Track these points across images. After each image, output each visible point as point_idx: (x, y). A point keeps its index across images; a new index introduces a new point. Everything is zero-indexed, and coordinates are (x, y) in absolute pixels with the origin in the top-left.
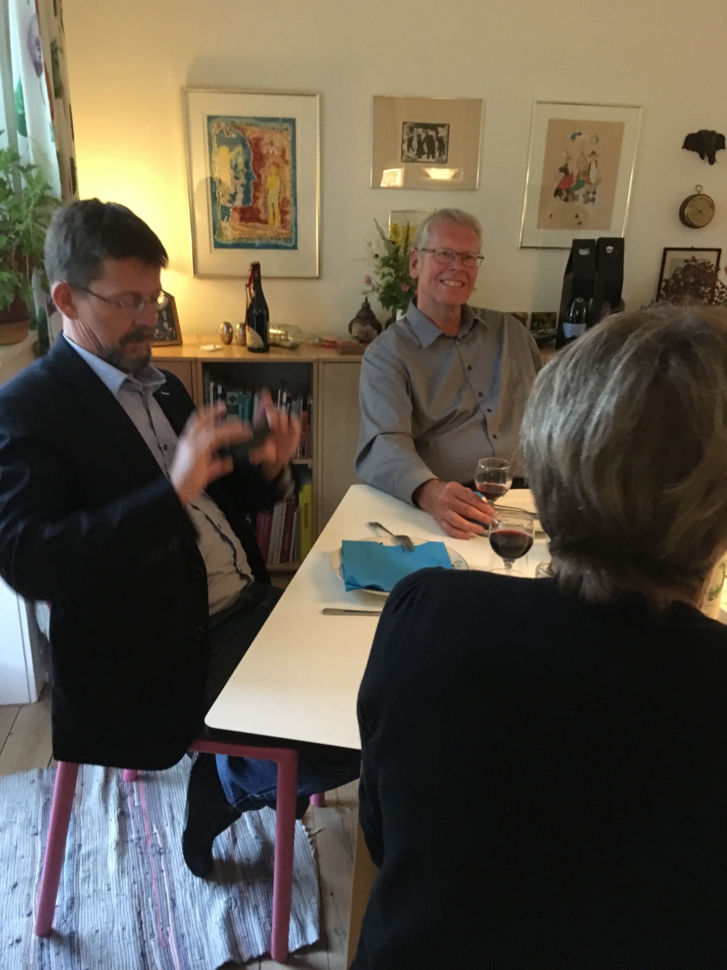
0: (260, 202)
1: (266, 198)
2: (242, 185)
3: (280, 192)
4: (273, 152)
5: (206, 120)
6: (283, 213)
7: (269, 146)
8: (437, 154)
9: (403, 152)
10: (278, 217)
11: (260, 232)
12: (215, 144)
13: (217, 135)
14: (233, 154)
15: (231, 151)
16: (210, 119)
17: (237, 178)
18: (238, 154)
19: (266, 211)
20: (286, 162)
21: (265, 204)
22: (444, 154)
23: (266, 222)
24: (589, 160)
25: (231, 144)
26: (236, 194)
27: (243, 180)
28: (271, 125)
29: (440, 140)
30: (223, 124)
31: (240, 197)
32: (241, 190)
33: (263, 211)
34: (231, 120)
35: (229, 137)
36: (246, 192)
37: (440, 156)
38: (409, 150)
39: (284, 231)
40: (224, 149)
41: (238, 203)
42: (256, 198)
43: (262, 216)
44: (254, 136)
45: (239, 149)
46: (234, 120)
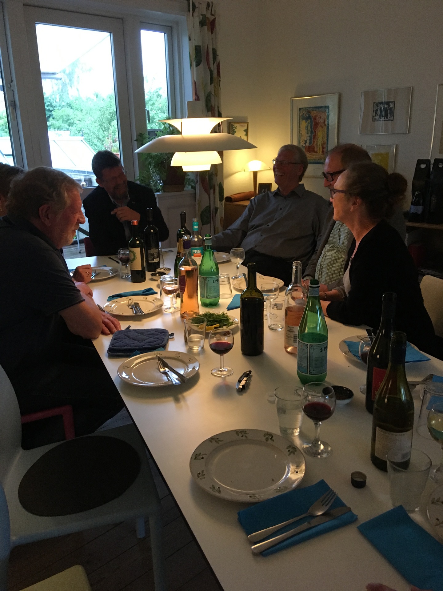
0: (315, 143)
1: (317, 141)
2: (309, 136)
3: (322, 139)
4: (321, 121)
5: (298, 110)
6: (323, 148)
7: (320, 119)
8: (389, 116)
9: (373, 117)
10: (321, 150)
11: (314, 157)
12: (301, 120)
13: (302, 116)
14: (307, 123)
15: (306, 122)
16: (300, 109)
17: (307, 134)
18: (309, 123)
19: (317, 147)
20: (325, 125)
21: (317, 144)
22: (392, 116)
23: (316, 152)
25: (307, 119)
26: (307, 140)
27: (309, 134)
28: (320, 109)
29: (390, 109)
30: (304, 111)
31: (308, 141)
32: (309, 138)
33: (316, 147)
34: (306, 109)
35: (306, 116)
36: (311, 139)
37: (390, 117)
38: (376, 116)
39: (323, 156)
40: (304, 122)
41: (307, 144)
42: (314, 142)
43: (315, 150)
44: (315, 115)
45: (309, 121)
46: (308, 109)
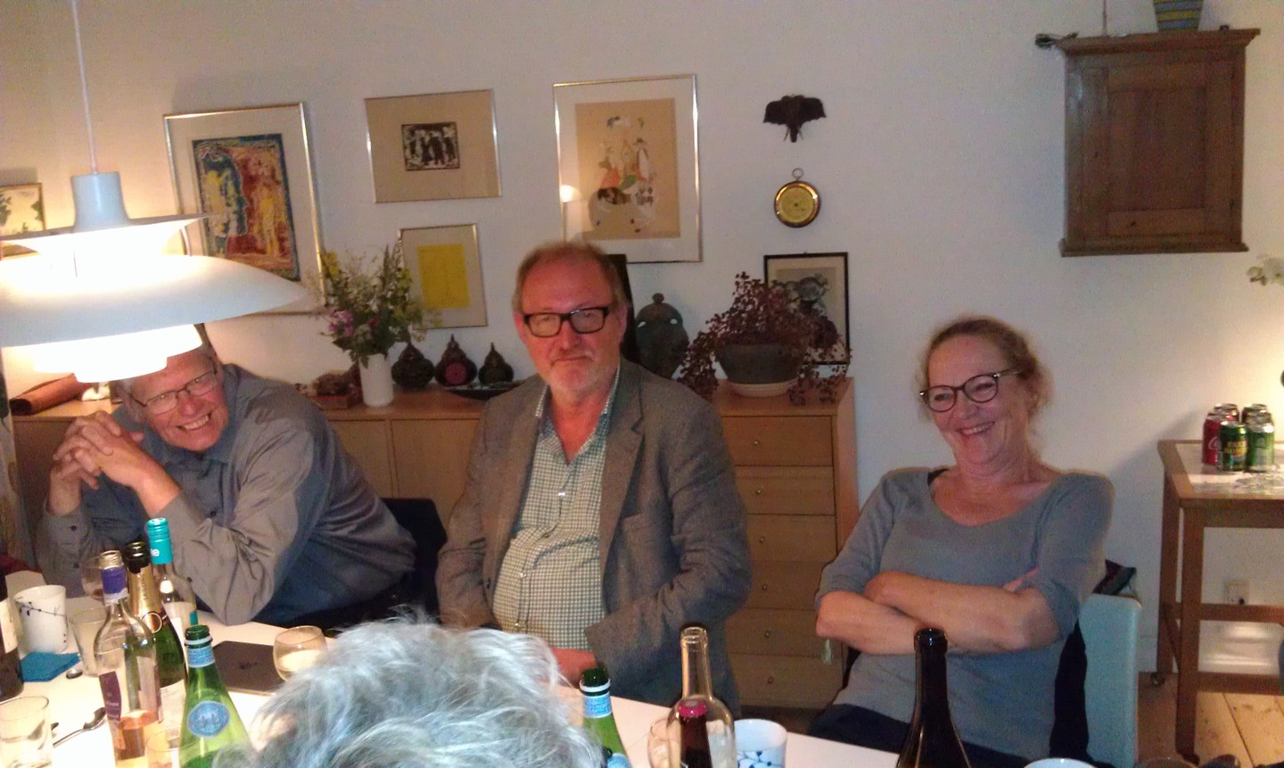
0: (255, 229)
1: (261, 224)
2: (235, 213)
3: (275, 217)
4: (263, 174)
5: (191, 145)
6: (281, 240)
7: (258, 166)
8: (446, 158)
9: (406, 160)
10: (276, 245)
11: (259, 263)
12: (203, 171)
13: (204, 160)
14: (222, 179)
15: (219, 175)
16: (196, 144)
17: (228, 205)
18: (227, 178)
19: (263, 239)
20: (278, 183)
21: (260, 231)
22: (454, 157)
23: (263, 252)
24: (636, 149)
25: (219, 168)
26: (229, 222)
27: (235, 207)
28: (257, 143)
29: (448, 141)
30: (208, 148)
31: (234, 225)
32: (233, 217)
33: (259, 239)
34: (215, 142)
35: (216, 161)
36: (240, 220)
37: (450, 160)
38: (413, 157)
39: (285, 261)
40: (212, 175)
41: (233, 233)
42: (251, 225)
43: (259, 245)
44: (242, 157)
45: (227, 173)
46: (219, 142)
